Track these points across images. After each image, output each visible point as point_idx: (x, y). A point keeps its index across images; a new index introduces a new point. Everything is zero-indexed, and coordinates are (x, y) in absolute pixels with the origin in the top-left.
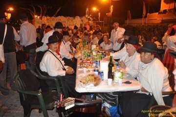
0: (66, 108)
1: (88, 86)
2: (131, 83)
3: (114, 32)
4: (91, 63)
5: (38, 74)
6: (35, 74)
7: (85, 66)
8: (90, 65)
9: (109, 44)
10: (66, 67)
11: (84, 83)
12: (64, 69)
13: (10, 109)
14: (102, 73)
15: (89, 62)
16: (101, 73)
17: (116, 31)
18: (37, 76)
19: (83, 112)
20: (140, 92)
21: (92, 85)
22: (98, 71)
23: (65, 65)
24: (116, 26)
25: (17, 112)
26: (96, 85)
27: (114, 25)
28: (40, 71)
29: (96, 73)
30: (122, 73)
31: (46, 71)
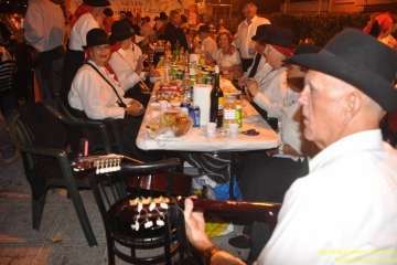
0: (98, 172)
1: (161, 137)
2: (258, 134)
3: (244, 26)
4: (178, 90)
5: (63, 113)
6: (57, 113)
7: (166, 97)
8: (176, 96)
9: (231, 54)
10: (127, 101)
11: (153, 130)
12: (122, 105)
13: (8, 191)
14: (198, 109)
15: (175, 88)
16: (194, 111)
17: (250, 23)
18: (60, 117)
19: (148, 188)
20: (281, 155)
21: (170, 133)
22: (188, 106)
23: (126, 96)
24: (249, 12)
25: (21, 196)
26: (178, 134)
27: (246, 10)
28: (69, 107)
29: (185, 110)
30: (240, 111)
31: (81, 109)
